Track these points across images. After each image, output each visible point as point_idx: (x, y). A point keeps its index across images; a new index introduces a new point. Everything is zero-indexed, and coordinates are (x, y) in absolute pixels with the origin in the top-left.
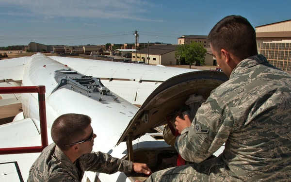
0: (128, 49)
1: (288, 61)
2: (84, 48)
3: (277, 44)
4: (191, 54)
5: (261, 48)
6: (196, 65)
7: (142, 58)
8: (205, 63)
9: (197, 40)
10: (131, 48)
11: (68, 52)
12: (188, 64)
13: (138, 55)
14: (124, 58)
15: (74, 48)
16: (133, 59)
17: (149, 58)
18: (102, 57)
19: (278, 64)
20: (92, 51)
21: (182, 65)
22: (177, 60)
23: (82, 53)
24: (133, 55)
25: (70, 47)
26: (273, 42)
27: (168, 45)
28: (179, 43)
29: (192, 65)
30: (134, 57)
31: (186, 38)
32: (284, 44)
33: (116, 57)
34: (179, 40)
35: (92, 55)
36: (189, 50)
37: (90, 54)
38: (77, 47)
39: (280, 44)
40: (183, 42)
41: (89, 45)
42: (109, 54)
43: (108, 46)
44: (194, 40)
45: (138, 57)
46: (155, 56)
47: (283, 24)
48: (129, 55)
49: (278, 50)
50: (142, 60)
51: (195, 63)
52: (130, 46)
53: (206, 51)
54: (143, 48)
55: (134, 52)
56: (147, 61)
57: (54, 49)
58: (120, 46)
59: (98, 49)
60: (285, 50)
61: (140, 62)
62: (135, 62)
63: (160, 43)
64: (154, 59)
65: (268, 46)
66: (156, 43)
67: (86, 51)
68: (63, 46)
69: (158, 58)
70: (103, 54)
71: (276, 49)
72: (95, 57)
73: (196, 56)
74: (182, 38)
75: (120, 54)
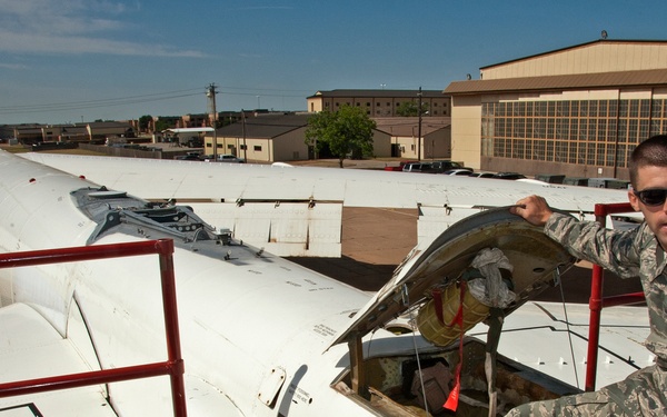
0: (193, 126)
1: (555, 140)
2: (88, 128)
3: (530, 103)
4: (343, 133)
5: (496, 115)
6: (353, 158)
7: (230, 146)
8: (374, 152)
9: (350, 100)
10: (200, 126)
11: (50, 138)
12: (337, 157)
13: (220, 140)
14: (187, 148)
15: (64, 129)
16: (209, 151)
17: (244, 147)
18: (134, 147)
19: (535, 147)
20: (109, 135)
21: (320, 158)
22: (310, 149)
23: (85, 140)
24: (208, 140)
25: (55, 127)
26: (521, 100)
27: (286, 114)
28: (310, 110)
29: (345, 157)
30: (209, 145)
31: (324, 96)
32: (544, 103)
33: (167, 147)
34: (310, 102)
35: (110, 145)
36: (337, 125)
37: (104, 143)
38: (71, 127)
39: (537, 103)
40: (318, 106)
41: (100, 121)
42: (149, 140)
43: (145, 121)
44: (343, 102)
45: (220, 146)
46: (258, 142)
47: (539, 59)
48: (198, 141)
49: (533, 117)
50: (229, 153)
51: (351, 154)
52: (197, 120)
53: (374, 127)
54: (229, 123)
55: (209, 134)
56: (241, 154)
57: (16, 133)
58: (174, 121)
59: (122, 130)
60: (547, 117)
61: (224, 157)
62: (214, 158)
63: (266, 111)
64: (258, 148)
65: (510, 109)
66: (258, 111)
67: (94, 136)
68: (37, 126)
69: (267, 145)
70: (135, 141)
71: (529, 114)
72: (117, 150)
73: (354, 137)
74: (315, 97)
75: (175, 139)
